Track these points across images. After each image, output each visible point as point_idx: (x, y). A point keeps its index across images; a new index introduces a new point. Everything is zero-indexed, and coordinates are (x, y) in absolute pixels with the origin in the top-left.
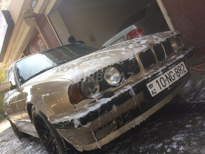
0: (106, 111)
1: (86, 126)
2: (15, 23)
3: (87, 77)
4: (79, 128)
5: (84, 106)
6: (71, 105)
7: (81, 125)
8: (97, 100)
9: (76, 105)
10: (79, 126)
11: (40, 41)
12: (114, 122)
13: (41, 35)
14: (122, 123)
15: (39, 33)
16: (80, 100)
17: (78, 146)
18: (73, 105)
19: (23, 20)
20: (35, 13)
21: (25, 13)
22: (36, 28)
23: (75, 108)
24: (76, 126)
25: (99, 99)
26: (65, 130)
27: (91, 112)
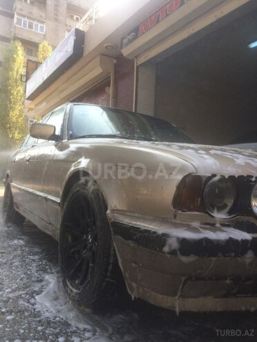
0: (233, 254)
1: (184, 259)
2: (84, 55)
3: (223, 177)
4: (168, 256)
5: (191, 222)
6: (172, 208)
7: (178, 253)
8: (218, 225)
9: (180, 212)
10: (173, 253)
11: (103, 98)
12: (228, 282)
13: (110, 90)
14: (235, 291)
15: (110, 86)
16: (192, 207)
17: (134, 285)
18: (174, 210)
19: (97, 56)
20: (122, 55)
21: (106, 47)
22: (110, 77)
23: (175, 217)
24: (166, 249)
25: (223, 225)
26: (132, 245)
27: (207, 240)
